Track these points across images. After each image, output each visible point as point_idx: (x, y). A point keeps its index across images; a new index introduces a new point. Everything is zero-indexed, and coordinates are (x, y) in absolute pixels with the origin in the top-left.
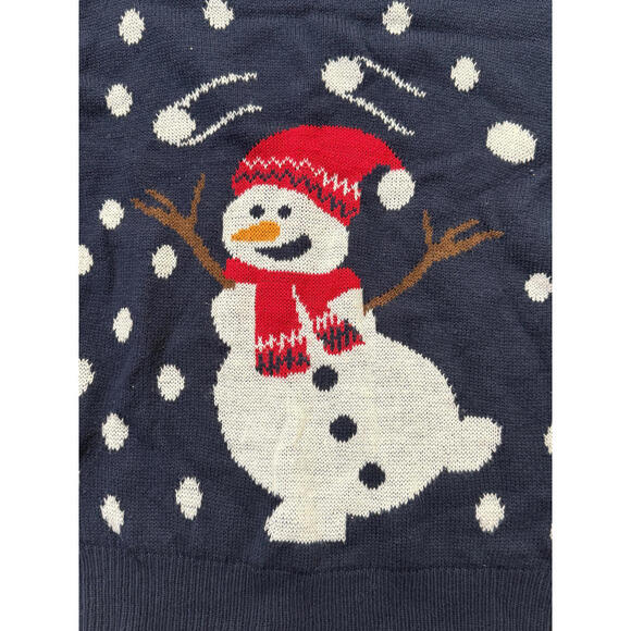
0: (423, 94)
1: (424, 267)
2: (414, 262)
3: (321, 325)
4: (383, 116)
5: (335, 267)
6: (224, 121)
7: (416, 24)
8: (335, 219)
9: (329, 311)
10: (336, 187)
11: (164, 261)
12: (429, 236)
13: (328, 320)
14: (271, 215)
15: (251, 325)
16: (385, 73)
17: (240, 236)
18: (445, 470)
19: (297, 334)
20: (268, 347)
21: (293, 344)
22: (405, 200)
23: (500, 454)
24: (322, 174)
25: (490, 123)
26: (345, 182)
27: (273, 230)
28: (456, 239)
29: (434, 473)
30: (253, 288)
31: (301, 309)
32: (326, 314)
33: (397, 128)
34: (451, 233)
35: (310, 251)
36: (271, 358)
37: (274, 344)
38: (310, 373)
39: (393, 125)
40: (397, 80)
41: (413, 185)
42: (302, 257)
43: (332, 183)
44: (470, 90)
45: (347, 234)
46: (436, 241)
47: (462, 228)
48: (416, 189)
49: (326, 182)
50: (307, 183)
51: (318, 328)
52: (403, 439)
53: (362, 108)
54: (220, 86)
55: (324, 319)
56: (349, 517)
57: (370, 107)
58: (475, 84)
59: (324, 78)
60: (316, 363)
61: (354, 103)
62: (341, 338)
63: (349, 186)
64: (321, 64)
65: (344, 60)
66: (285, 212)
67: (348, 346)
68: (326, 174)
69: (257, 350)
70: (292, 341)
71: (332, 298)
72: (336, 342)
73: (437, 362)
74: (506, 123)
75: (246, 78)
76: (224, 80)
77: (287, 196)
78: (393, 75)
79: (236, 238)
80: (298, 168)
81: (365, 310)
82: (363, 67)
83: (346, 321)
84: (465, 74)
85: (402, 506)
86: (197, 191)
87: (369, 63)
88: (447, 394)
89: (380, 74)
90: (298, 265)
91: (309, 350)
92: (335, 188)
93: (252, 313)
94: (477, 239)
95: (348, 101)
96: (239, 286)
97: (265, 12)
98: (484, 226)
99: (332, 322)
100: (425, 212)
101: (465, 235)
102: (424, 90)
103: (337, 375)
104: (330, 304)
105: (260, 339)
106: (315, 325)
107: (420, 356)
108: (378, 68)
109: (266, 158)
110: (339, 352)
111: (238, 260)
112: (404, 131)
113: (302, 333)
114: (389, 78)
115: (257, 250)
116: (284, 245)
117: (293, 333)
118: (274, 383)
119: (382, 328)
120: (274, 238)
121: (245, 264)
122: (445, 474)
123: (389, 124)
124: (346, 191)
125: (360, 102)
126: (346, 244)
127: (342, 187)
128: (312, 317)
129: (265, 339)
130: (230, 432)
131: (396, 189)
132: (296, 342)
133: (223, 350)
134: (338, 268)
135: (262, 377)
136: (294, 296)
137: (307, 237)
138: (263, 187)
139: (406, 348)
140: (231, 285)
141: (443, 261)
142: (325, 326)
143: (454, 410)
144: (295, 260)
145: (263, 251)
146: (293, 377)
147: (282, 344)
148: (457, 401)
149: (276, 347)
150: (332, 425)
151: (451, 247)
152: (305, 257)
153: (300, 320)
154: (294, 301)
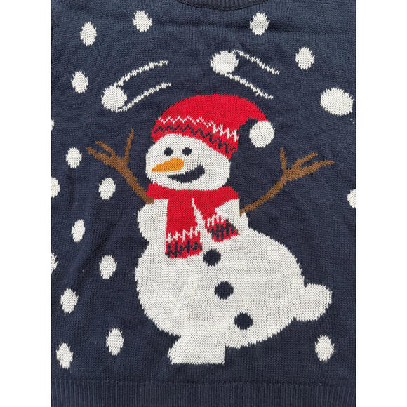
0: (278, 72)
1: (281, 184)
2: (274, 181)
3: (211, 223)
4: (252, 87)
5: (221, 186)
6: (146, 94)
7: (272, 28)
8: (221, 154)
9: (216, 214)
10: (222, 132)
11: (107, 189)
12: (284, 164)
13: (215, 220)
14: (178, 154)
15: (164, 226)
16: (253, 59)
17: (157, 169)
18: (295, 319)
19: (194, 229)
20: (174, 239)
21: (191, 237)
22: (268, 141)
23: (331, 310)
24: (212, 125)
25: (323, 90)
26: (228, 130)
27: (179, 163)
28: (303, 166)
29: (288, 321)
30: (166, 201)
31: (197, 213)
32: (214, 216)
33: (262, 94)
34: (299, 162)
35: (204, 176)
36: (176, 246)
37: (179, 237)
38: (202, 255)
39: (259, 92)
40: (261, 64)
41: (273, 131)
42: (199, 180)
43: (219, 131)
44: (309, 69)
45: (229, 164)
46: (289, 167)
47: (307, 158)
48: (275, 134)
49: (215, 130)
50: (202, 133)
51: (208, 225)
52: (266, 299)
53: (238, 82)
54: (144, 72)
55: (213, 220)
56: (227, 348)
57: (243, 81)
58: (312, 65)
59: (212, 65)
60: (206, 249)
61: (233, 80)
62: (224, 231)
63: (231, 133)
64: (210, 56)
65: (225, 53)
66: (187, 151)
67: (228, 237)
68: (215, 125)
69: (167, 242)
70: (191, 235)
71: (218, 205)
72: (220, 234)
73: (290, 248)
74: (333, 89)
75: (161, 65)
76: (146, 68)
77: (189, 141)
78: (258, 61)
79: (154, 170)
80: (195, 123)
81: (241, 213)
82: (238, 57)
83: (227, 221)
84: (305, 58)
85: (264, 341)
86: (129, 141)
87: (242, 54)
88: (296, 269)
89: (249, 60)
90: (196, 185)
91: (202, 240)
92: (221, 134)
93: (165, 218)
94: (316, 166)
95: (229, 78)
96: (157, 201)
97: (172, 22)
98: (321, 157)
99: (218, 221)
100: (282, 149)
101: (308, 163)
102: (279, 70)
103: (220, 255)
104: (217, 210)
105: (169, 235)
106: (206, 223)
107: (278, 243)
108: (248, 57)
109: (174, 117)
110: (222, 240)
111: (156, 184)
112: (266, 96)
113: (197, 229)
114: (255, 63)
115: (169, 177)
116: (187, 173)
117: (191, 229)
118: (178, 262)
119: (252, 225)
120: (180, 169)
121: (161, 187)
122: (295, 323)
123: (256, 92)
124: (228, 136)
125: (237, 78)
126: (229, 171)
127: (226, 133)
128: (205, 218)
129: (173, 234)
130: (144, 298)
131: (262, 134)
132: (194, 235)
133: (144, 244)
134: (223, 186)
135: (170, 259)
136: (193, 205)
137: (202, 167)
138: (172, 135)
139: (268, 238)
140: (151, 201)
141: (294, 180)
142: (213, 224)
143: (301, 280)
144: (194, 182)
145: (173, 177)
146: (190, 258)
147: (184, 237)
148: (303, 274)
149: (180, 239)
150: (216, 288)
151: (299, 171)
152: (201, 179)
153: (196, 221)
154: (193, 209)
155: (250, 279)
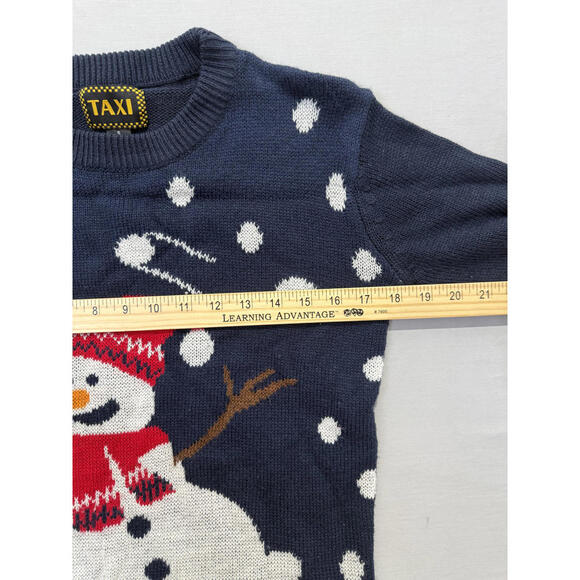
0: (214, 260)
1: (227, 418)
2: (218, 413)
3: (134, 478)
4: (179, 283)
7: (199, 195)
8: (141, 381)
9: (140, 465)
10: (141, 349)
12: (230, 388)
13: (140, 474)
14: (80, 384)
16: (177, 243)
19: (111, 490)
20: (84, 506)
21: (107, 500)
22: (206, 358)
24: (126, 340)
25: (277, 281)
26: (149, 344)
27: (83, 397)
28: (255, 389)
31: (114, 466)
32: (137, 469)
33: (193, 292)
34: (250, 384)
35: (119, 413)
36: (87, 516)
37: (90, 502)
38: (124, 524)
39: (190, 289)
40: (188, 249)
41: (212, 344)
42: (112, 420)
43: (136, 347)
44: (257, 252)
45: (153, 394)
46: (236, 393)
47: (260, 378)
48: (215, 347)
49: (130, 347)
50: (110, 354)
51: (130, 481)
53: (158, 277)
55: (136, 474)
57: (165, 276)
58: (260, 246)
59: (117, 255)
60: (129, 516)
61: (150, 274)
62: (152, 489)
63: (153, 349)
64: (112, 243)
65: (134, 237)
67: (159, 497)
68: (130, 340)
69: (74, 510)
70: (106, 497)
71: (141, 454)
72: (147, 493)
73: (243, 505)
74: (292, 279)
77: (93, 366)
78: (184, 245)
80: (102, 340)
81: (175, 461)
82: (153, 241)
83: (156, 475)
84: (250, 237)
87: (160, 236)
88: (253, 533)
89: (172, 244)
90: (109, 427)
91: (123, 503)
92: (139, 352)
94: (274, 387)
95: (143, 272)
98: (280, 375)
99: (143, 475)
100: (225, 368)
101: (263, 384)
102: (214, 256)
103: (149, 522)
104: (141, 460)
105: (76, 500)
106: (127, 480)
107: (227, 499)
108: (169, 239)
110: (151, 502)
113: (115, 489)
114: (180, 248)
116: (94, 411)
117: (107, 489)
118: (91, 537)
119: (191, 478)
120: (84, 405)
124: (150, 353)
125: (156, 272)
126: (153, 404)
127: (147, 350)
128: (124, 473)
129: (81, 498)
131: (197, 348)
132: (110, 497)
134: (146, 427)
135: (80, 533)
136: (107, 455)
137: (115, 401)
139: (214, 493)
141: (244, 411)
142: (137, 479)
143: (260, 547)
144: (106, 424)
145: (78, 418)
146: (108, 530)
147: (97, 501)
148: (262, 538)
149: (92, 505)
150: (146, 568)
151: (250, 397)
152: (115, 419)
153: (114, 477)
154: (107, 460)
155: (192, 552)
